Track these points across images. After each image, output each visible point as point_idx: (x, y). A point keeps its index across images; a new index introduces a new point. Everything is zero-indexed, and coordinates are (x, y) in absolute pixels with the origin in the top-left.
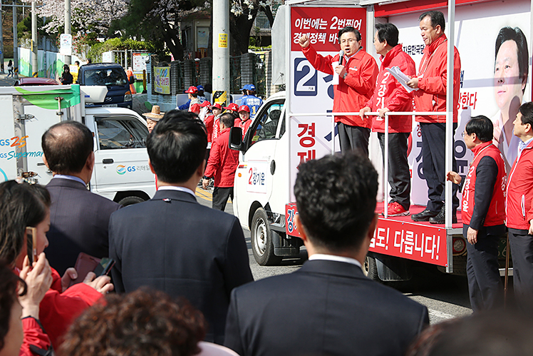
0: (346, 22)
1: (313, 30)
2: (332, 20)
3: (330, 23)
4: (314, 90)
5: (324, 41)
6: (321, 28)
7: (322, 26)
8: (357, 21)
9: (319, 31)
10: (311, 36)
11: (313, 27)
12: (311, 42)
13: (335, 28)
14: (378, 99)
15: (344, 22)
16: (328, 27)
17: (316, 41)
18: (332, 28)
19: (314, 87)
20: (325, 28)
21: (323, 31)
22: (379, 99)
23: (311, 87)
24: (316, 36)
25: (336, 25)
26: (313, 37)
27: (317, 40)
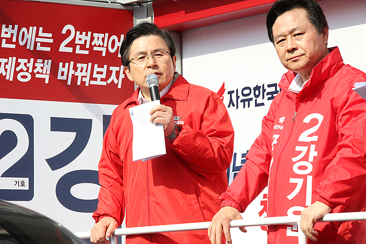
0: (92, 39)
1: (21, 52)
2: (64, 32)
3: (59, 38)
4: (26, 188)
5: (47, 78)
6: (39, 48)
7: (43, 44)
8: (114, 37)
9: (36, 55)
10: (17, 64)
11: (22, 43)
12: (19, 77)
13: (70, 50)
14: (292, 180)
15: (88, 38)
16: (55, 46)
17: (29, 77)
18: (63, 48)
19: (26, 180)
20: (48, 49)
21: (43, 56)
22: (300, 182)
23: (20, 179)
24: (30, 65)
25: (72, 44)
26: (22, 66)
27: (33, 74)
